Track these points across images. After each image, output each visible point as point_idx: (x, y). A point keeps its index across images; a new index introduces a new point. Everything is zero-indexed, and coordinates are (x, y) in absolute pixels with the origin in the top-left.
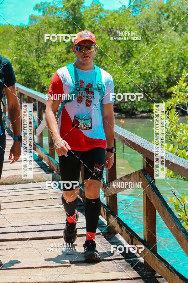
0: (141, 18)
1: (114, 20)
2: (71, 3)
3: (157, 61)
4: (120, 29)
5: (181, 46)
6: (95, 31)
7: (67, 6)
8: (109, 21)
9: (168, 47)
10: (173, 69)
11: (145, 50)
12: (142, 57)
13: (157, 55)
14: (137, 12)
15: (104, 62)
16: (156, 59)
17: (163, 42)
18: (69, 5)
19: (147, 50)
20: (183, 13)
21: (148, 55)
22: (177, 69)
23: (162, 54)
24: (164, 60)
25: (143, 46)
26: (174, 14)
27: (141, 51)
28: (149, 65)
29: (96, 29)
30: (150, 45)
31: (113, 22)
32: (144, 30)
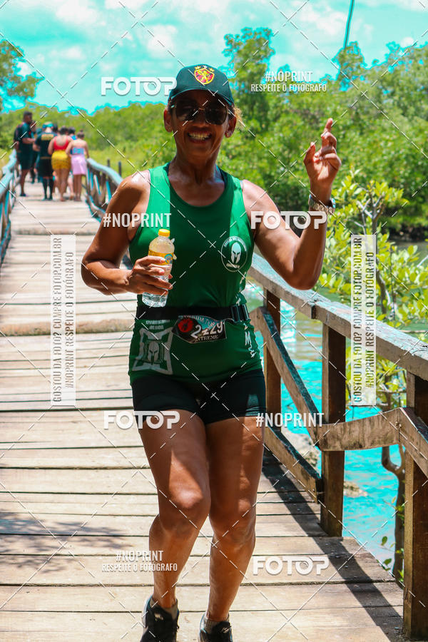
0: (351, 94)
1: (312, 97)
2: (249, 71)
3: (375, 159)
4: (319, 111)
5: (411, 138)
6: (282, 112)
7: (242, 77)
8: (304, 98)
9: (391, 139)
10: (398, 171)
11: (357, 142)
12: (352, 152)
13: (375, 151)
14: (347, 85)
15: (293, 159)
16: (373, 156)
17: (384, 130)
18: (245, 74)
19: (359, 142)
20: (416, 89)
21: (362, 150)
22: (405, 172)
23: (382, 149)
24: (385, 158)
25: (353, 135)
26: (402, 90)
27: (351, 144)
28: (362, 164)
29: (283, 110)
30: (365, 135)
31: (310, 100)
32: (357, 113)
